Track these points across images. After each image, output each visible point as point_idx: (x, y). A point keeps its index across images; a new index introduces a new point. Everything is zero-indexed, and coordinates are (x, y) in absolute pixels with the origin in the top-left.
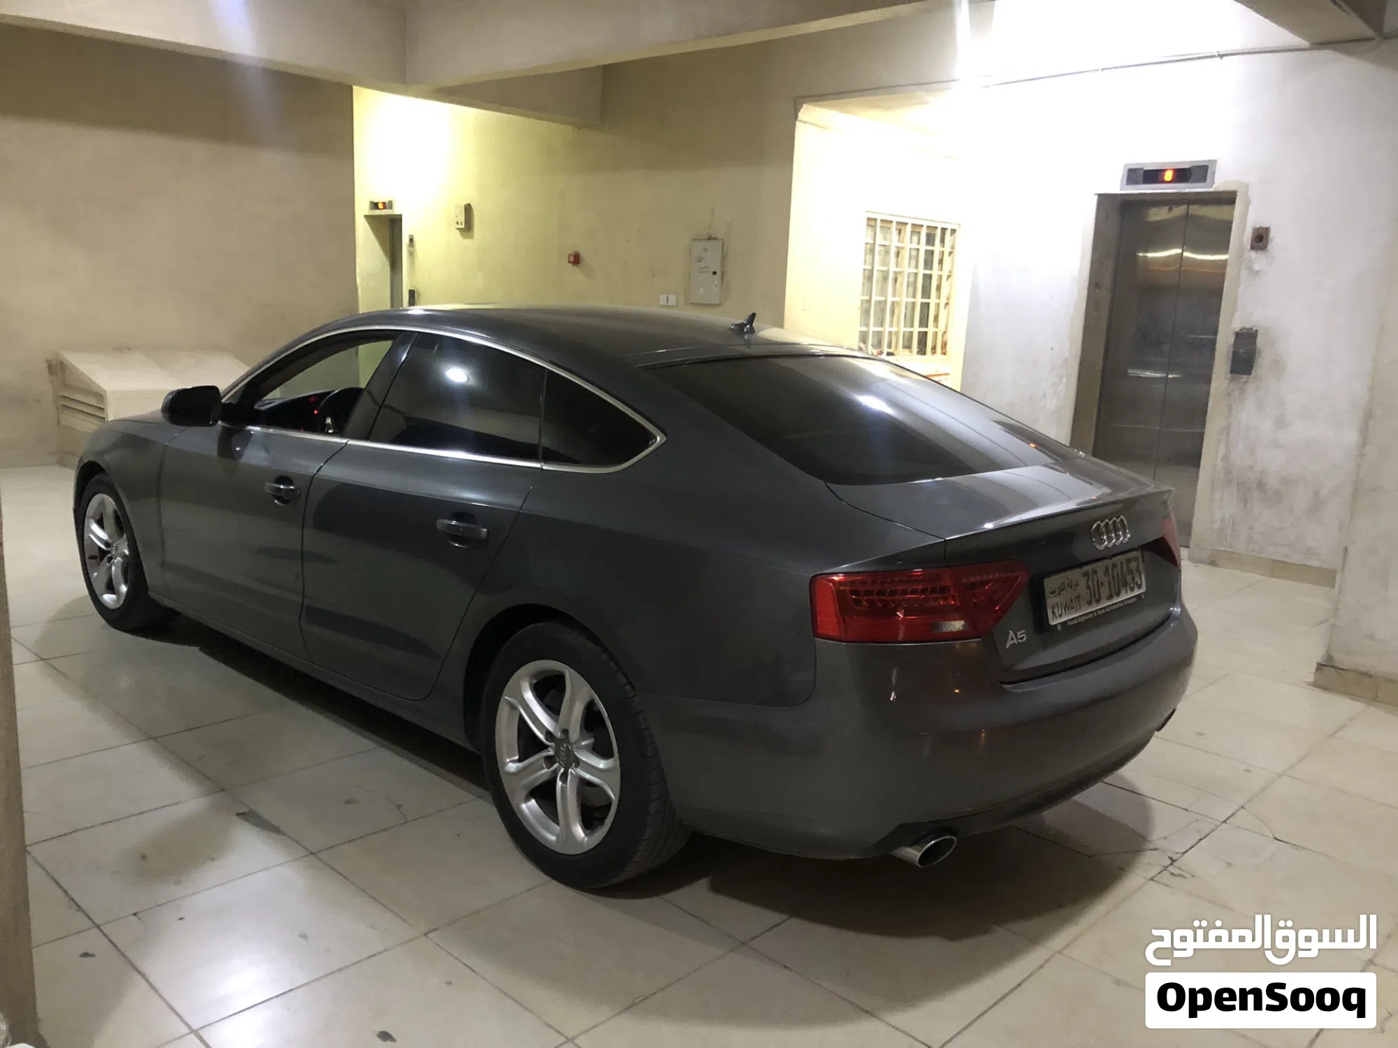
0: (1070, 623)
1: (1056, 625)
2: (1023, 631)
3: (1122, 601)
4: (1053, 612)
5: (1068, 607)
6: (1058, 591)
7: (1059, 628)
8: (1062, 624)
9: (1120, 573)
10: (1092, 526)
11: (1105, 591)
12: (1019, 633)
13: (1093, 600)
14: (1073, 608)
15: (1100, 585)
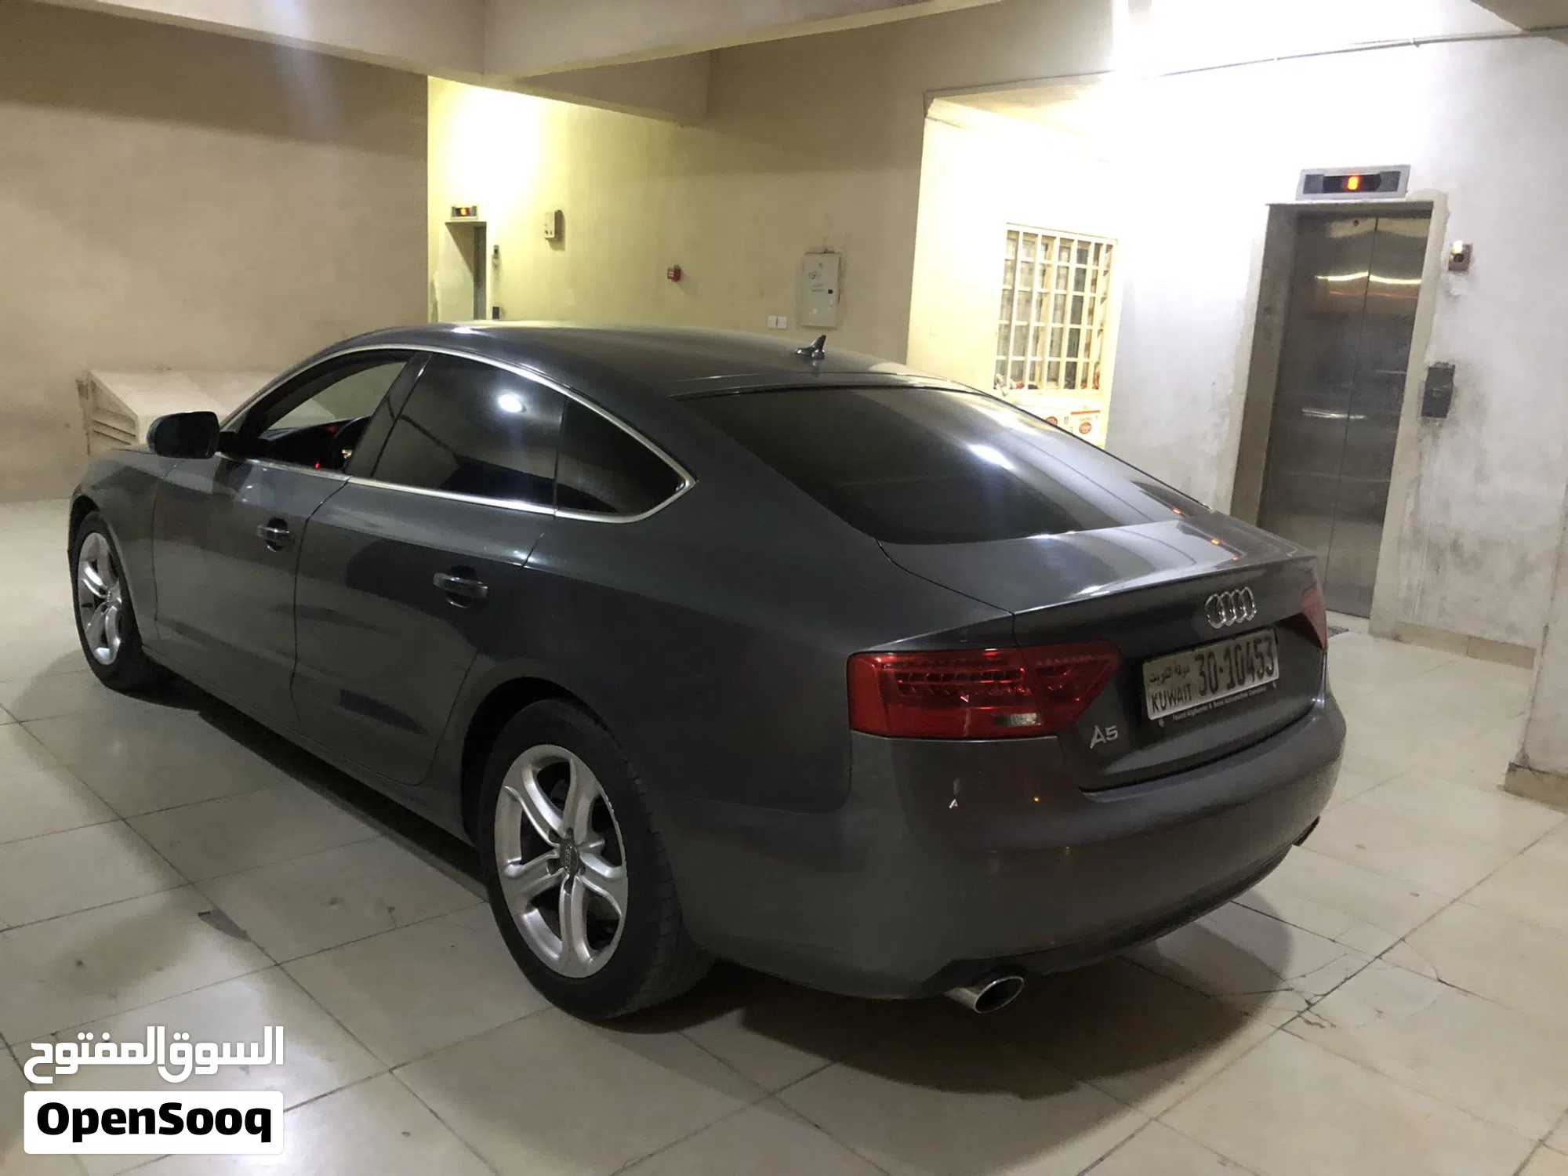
0: (1177, 718)
1: (1157, 720)
2: (1113, 727)
3: (1247, 691)
4: (1154, 704)
5: (1173, 699)
6: (1161, 679)
7: (1161, 723)
8: (1165, 718)
9: (1245, 654)
10: (1207, 599)
11: (1224, 678)
12: (1108, 729)
13: (1209, 690)
14: (1179, 699)
15: (1218, 671)
